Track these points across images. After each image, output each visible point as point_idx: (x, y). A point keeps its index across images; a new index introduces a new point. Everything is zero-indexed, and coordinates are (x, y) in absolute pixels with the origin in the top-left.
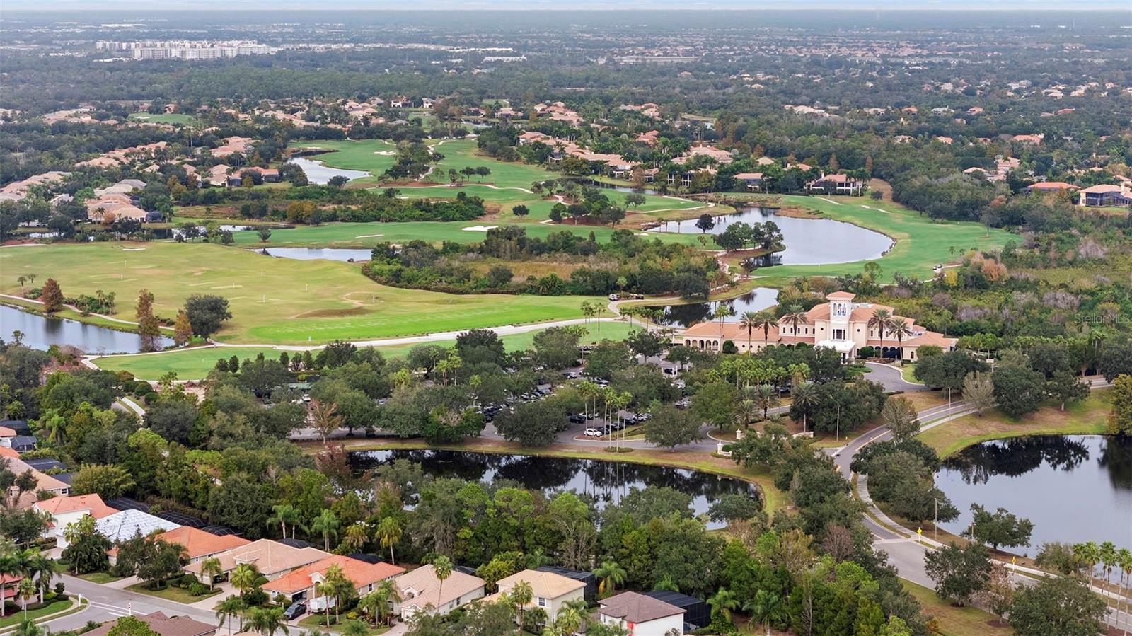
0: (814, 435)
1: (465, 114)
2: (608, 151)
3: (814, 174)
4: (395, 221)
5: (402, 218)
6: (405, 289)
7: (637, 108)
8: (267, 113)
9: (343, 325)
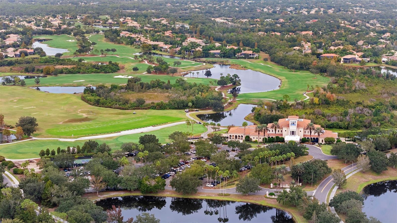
0: (302, 185)
1: (94, 22)
2: (157, 40)
3: (239, 51)
4: (86, 73)
5: (88, 72)
6: (101, 108)
7: (158, 20)
8: (20, 23)
9: (83, 127)
